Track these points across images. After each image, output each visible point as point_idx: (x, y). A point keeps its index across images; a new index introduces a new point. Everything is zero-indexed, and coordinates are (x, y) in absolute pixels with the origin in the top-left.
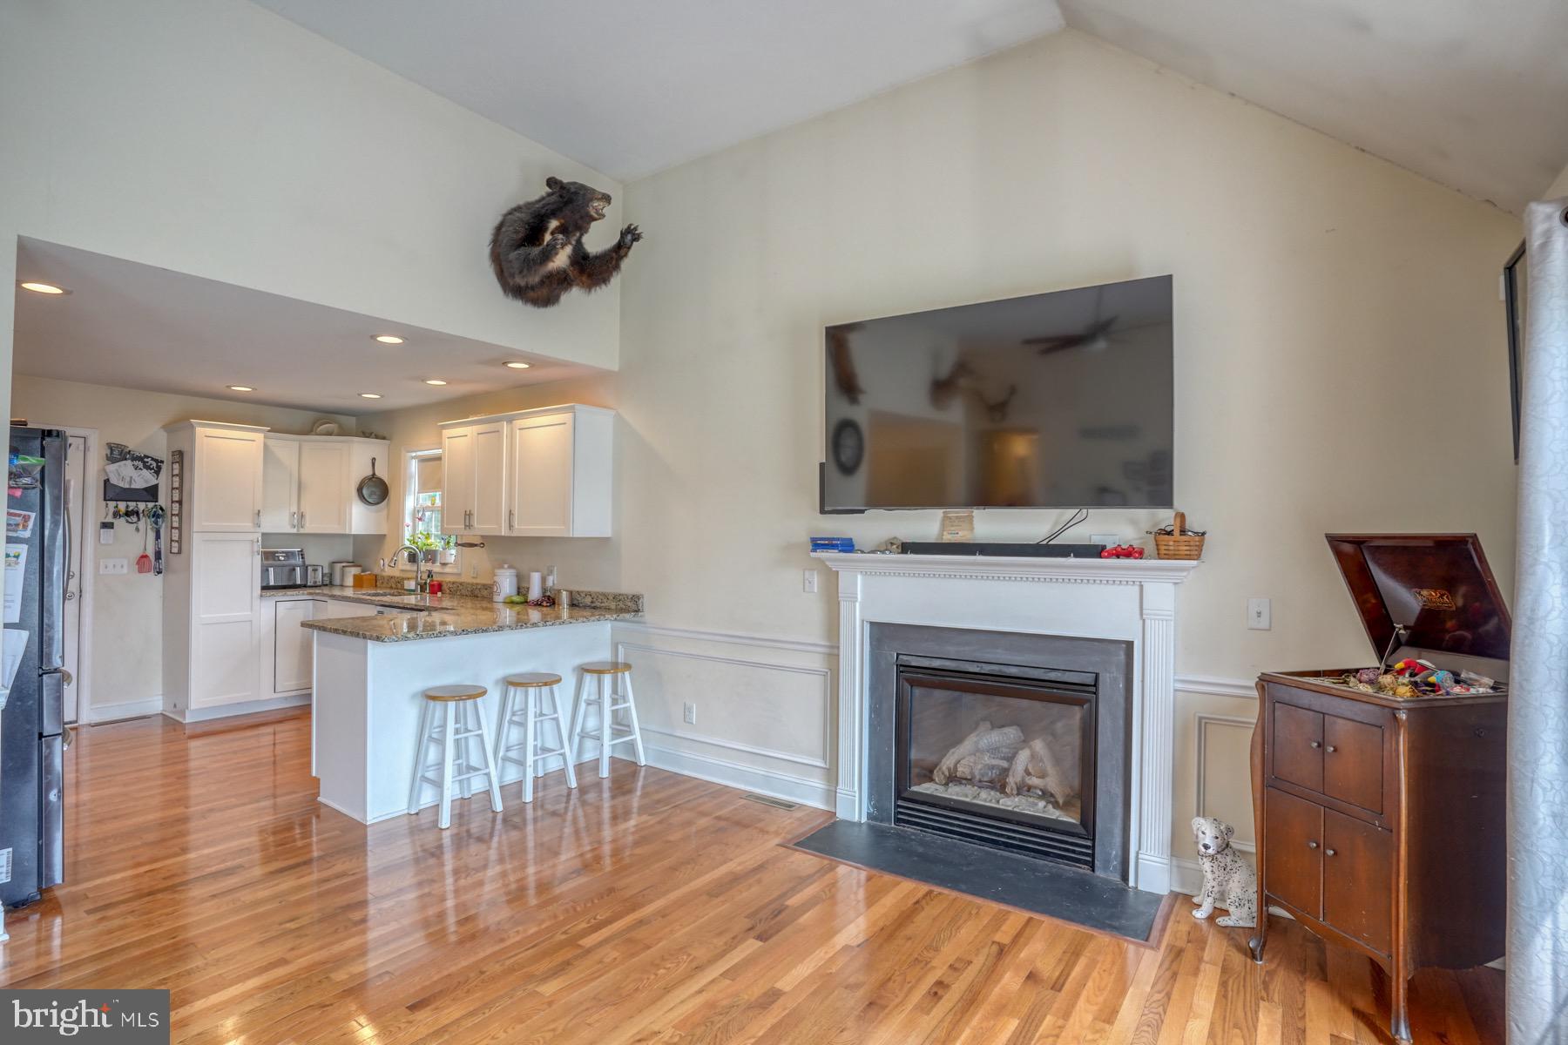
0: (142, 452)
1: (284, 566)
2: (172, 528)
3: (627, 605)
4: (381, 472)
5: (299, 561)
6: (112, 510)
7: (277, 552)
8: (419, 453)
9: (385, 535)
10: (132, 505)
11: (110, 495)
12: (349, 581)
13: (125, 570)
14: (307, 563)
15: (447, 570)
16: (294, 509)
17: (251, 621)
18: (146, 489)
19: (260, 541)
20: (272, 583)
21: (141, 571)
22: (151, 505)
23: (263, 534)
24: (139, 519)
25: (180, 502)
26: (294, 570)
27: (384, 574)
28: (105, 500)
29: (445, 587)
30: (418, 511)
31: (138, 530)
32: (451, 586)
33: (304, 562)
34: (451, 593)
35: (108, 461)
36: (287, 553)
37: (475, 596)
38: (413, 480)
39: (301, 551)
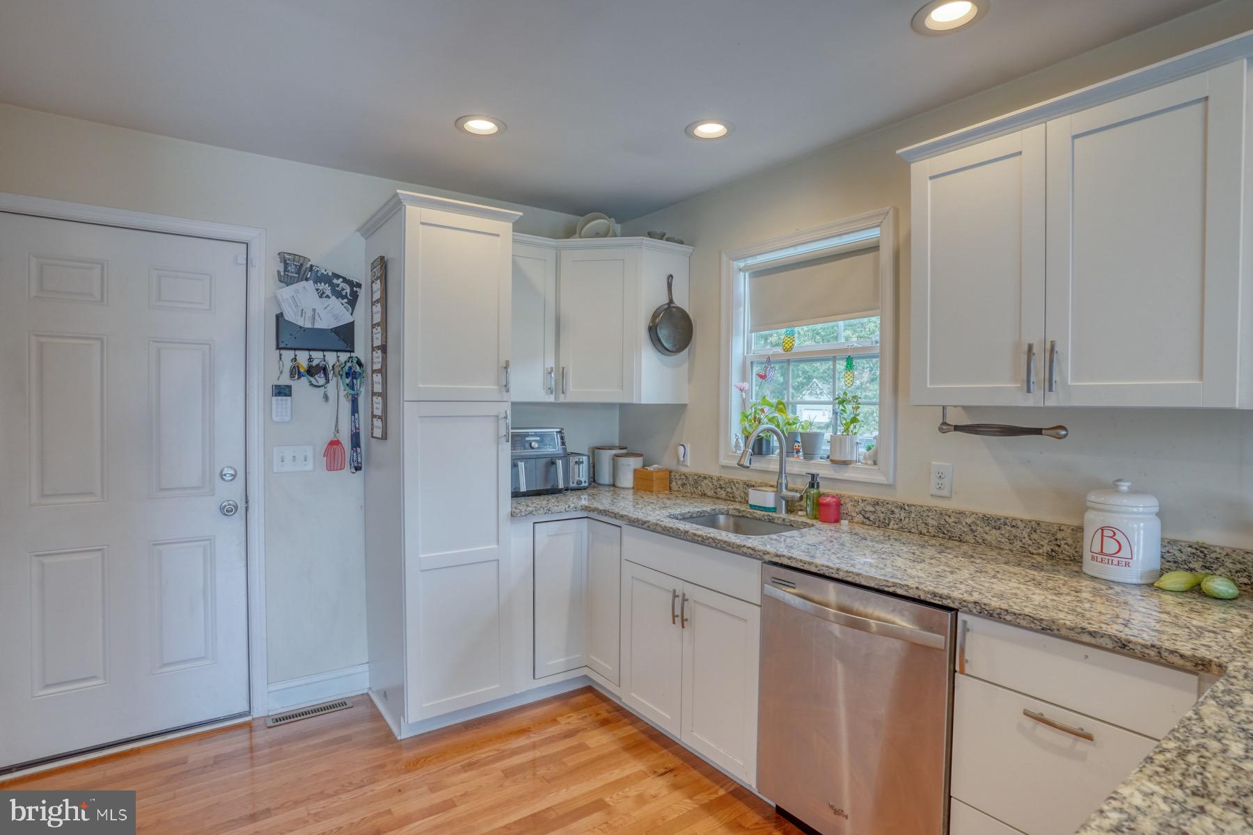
0: (327, 267)
1: (538, 457)
2: (374, 394)
4: (681, 301)
5: (558, 448)
6: (288, 365)
7: (527, 435)
8: (750, 262)
9: (686, 405)
10: (318, 356)
11: (286, 339)
12: (627, 480)
13: (309, 466)
14: (568, 450)
15: (848, 474)
16: (550, 363)
17: (498, 560)
18: (336, 331)
19: (509, 417)
20: (524, 487)
21: (330, 467)
22: (344, 356)
23: (513, 404)
24: (328, 381)
25: (384, 348)
26: (553, 463)
27: (683, 469)
28: (278, 348)
29: (849, 507)
30: (752, 363)
31: (326, 398)
32: (869, 508)
33: (565, 449)
34: (868, 522)
35: (280, 281)
36: (542, 435)
37: (950, 538)
38: (742, 309)
39: (560, 432)
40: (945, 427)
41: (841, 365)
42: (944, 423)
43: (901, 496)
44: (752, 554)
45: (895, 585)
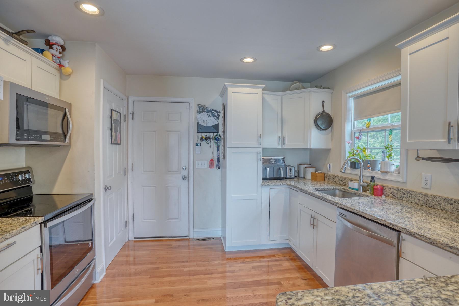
0: (210, 108)
1: (274, 167)
2: (222, 145)
4: (328, 110)
5: (282, 164)
6: (200, 137)
7: (271, 159)
8: (354, 93)
9: (330, 149)
10: (208, 134)
11: (199, 130)
12: (309, 176)
13: (206, 167)
14: (286, 165)
15: (388, 177)
16: (280, 134)
17: (257, 199)
18: (213, 126)
19: (261, 153)
20: (268, 177)
21: (210, 167)
22: (215, 134)
23: (263, 149)
24: (211, 142)
25: (224, 131)
26: (280, 169)
27: (330, 173)
28: (197, 132)
29: (387, 190)
30: (355, 133)
31: (210, 146)
32: (395, 191)
33: (285, 164)
34: (394, 197)
35: (198, 113)
36: (276, 159)
37: (429, 206)
38: (351, 112)
39: (284, 158)
40: (418, 158)
41: (387, 133)
42: (418, 157)
43: (409, 187)
44: (334, 204)
45: (377, 219)
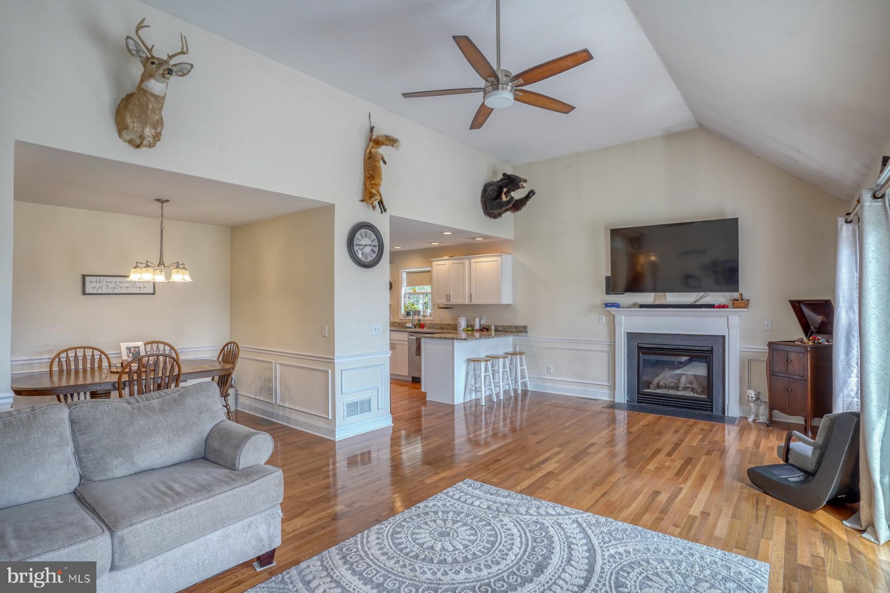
3: (521, 330)
8: (406, 271)
15: (426, 318)
29: (426, 325)
30: (407, 295)
32: (430, 325)
34: (430, 328)
38: (404, 282)
40: (439, 308)
41: (425, 295)
43: (435, 322)
